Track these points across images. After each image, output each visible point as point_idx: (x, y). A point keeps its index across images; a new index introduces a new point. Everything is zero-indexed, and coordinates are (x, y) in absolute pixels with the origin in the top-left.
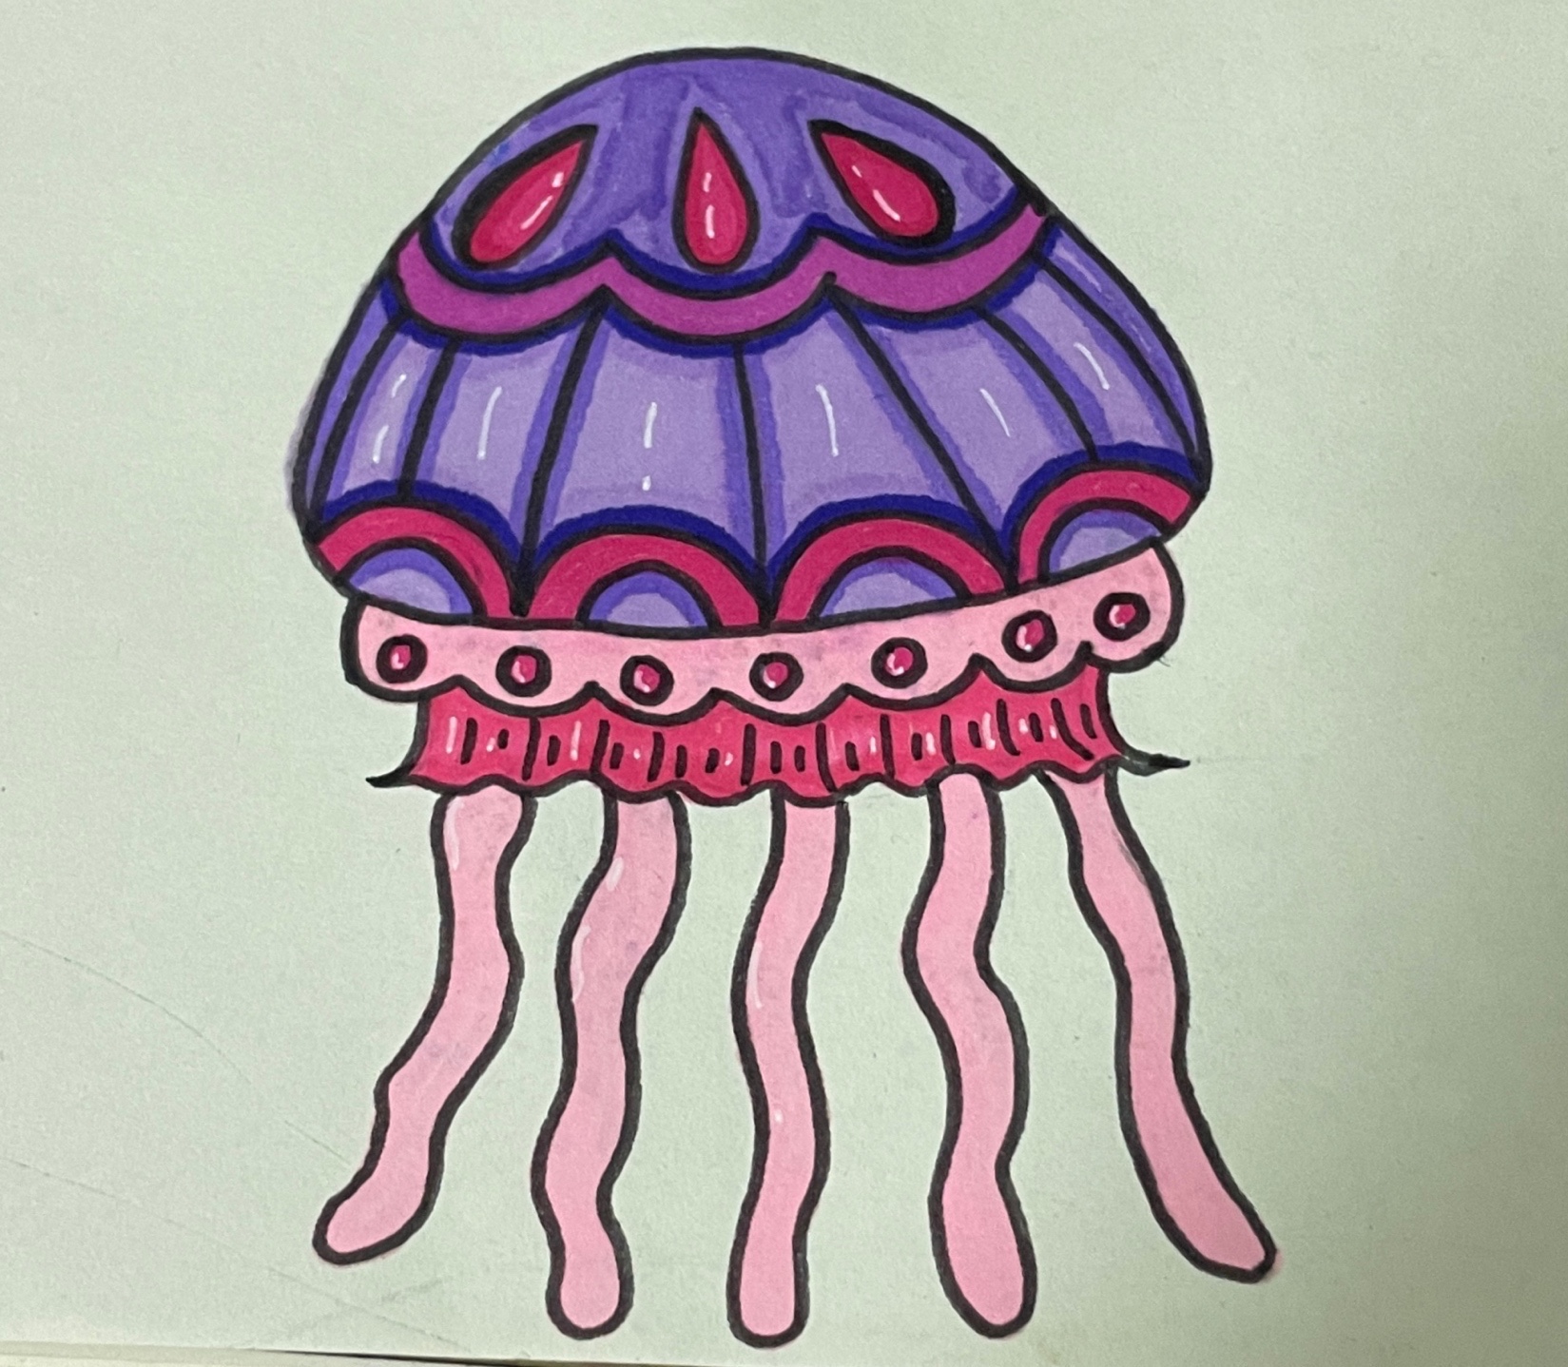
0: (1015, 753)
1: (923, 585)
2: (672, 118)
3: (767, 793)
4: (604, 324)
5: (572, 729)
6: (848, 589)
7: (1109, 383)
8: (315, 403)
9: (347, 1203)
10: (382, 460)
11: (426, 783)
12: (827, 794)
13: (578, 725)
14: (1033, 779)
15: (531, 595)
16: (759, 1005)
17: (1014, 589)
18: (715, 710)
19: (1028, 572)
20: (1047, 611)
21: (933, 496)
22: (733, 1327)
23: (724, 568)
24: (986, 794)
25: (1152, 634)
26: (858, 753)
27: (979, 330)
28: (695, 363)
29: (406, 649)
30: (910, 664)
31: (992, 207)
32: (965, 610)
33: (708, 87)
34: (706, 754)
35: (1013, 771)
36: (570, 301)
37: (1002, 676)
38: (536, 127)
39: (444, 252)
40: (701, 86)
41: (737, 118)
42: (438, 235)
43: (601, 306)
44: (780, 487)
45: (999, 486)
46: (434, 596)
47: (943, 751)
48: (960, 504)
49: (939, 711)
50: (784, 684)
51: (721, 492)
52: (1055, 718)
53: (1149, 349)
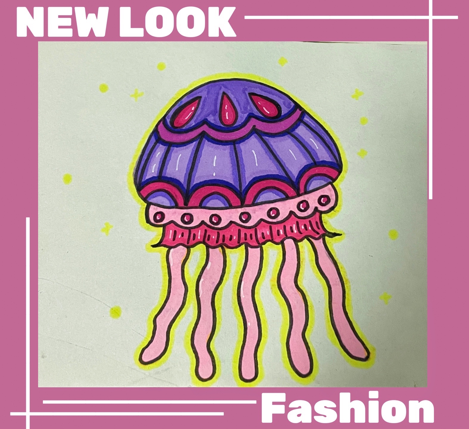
0: (301, 233)
1: (278, 195)
2: (218, 94)
3: (244, 245)
4: (204, 139)
5: (198, 232)
6: (261, 197)
7: (318, 147)
8: (139, 160)
9: (147, 349)
10: (154, 172)
11: (165, 246)
12: (258, 245)
13: (200, 231)
14: (306, 240)
15: (189, 201)
16: (244, 297)
17: (299, 195)
18: (232, 226)
19: (302, 191)
20: (307, 200)
21: (279, 174)
22: (240, 377)
23: (232, 193)
24: (295, 243)
25: (331, 204)
26: (265, 235)
27: (288, 137)
28: (225, 147)
29: (160, 215)
30: (276, 213)
31: (290, 109)
32: (288, 200)
33: (226, 87)
34: (229, 237)
35: (301, 238)
36: (196, 135)
37: (297, 215)
38: (188, 97)
39: (168, 125)
40: (224, 87)
41: (232, 93)
42: (167, 121)
43: (203, 135)
44: (245, 174)
45: (294, 171)
46: (167, 203)
47: (284, 233)
48: (286, 176)
49: (283, 225)
50: (247, 219)
51: (231, 175)
52: (310, 225)
53: (327, 139)
